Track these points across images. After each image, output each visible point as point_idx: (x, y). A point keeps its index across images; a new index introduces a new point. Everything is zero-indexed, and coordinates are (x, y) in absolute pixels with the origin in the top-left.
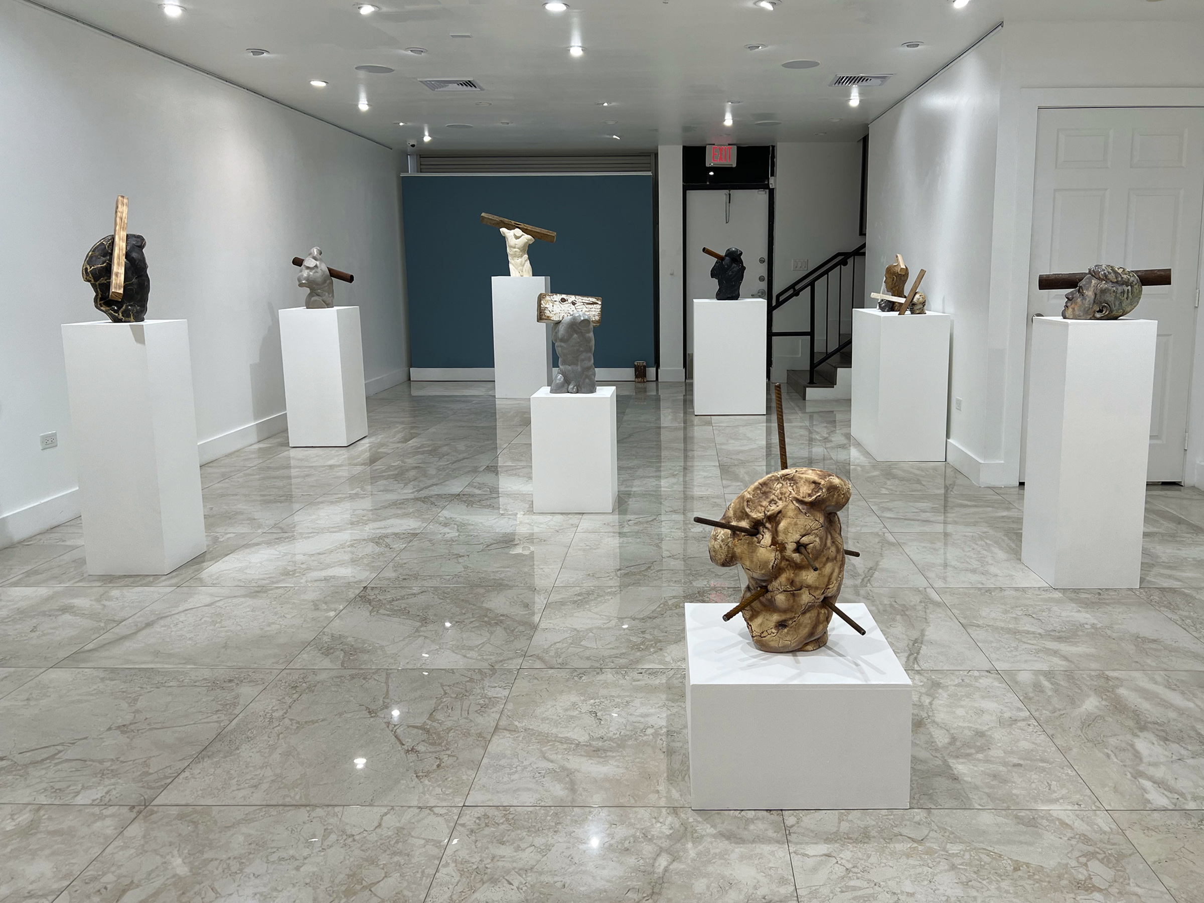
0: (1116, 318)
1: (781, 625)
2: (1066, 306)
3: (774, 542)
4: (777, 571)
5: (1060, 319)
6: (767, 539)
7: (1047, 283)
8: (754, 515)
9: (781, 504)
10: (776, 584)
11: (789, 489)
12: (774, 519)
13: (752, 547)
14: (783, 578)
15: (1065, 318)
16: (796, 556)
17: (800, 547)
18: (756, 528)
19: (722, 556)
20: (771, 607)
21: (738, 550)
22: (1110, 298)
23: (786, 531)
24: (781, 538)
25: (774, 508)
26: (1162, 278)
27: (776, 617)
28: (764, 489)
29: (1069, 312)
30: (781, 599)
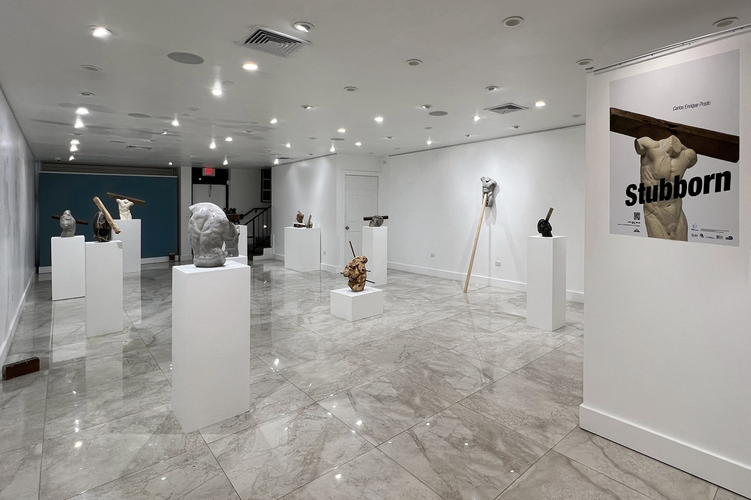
0: (379, 226)
1: (359, 286)
2: (370, 224)
3: (358, 270)
4: (359, 275)
5: (369, 227)
6: (357, 270)
7: (365, 219)
8: (354, 266)
9: (358, 263)
10: (359, 278)
11: (359, 260)
12: (357, 266)
13: (354, 272)
14: (360, 277)
15: (370, 226)
16: (362, 272)
17: (363, 270)
18: (354, 268)
19: (348, 275)
20: (357, 283)
21: (351, 273)
22: (379, 222)
23: (360, 267)
24: (359, 269)
25: (357, 264)
26: (386, 217)
27: (358, 285)
28: (354, 261)
29: (371, 226)
30: (359, 281)
